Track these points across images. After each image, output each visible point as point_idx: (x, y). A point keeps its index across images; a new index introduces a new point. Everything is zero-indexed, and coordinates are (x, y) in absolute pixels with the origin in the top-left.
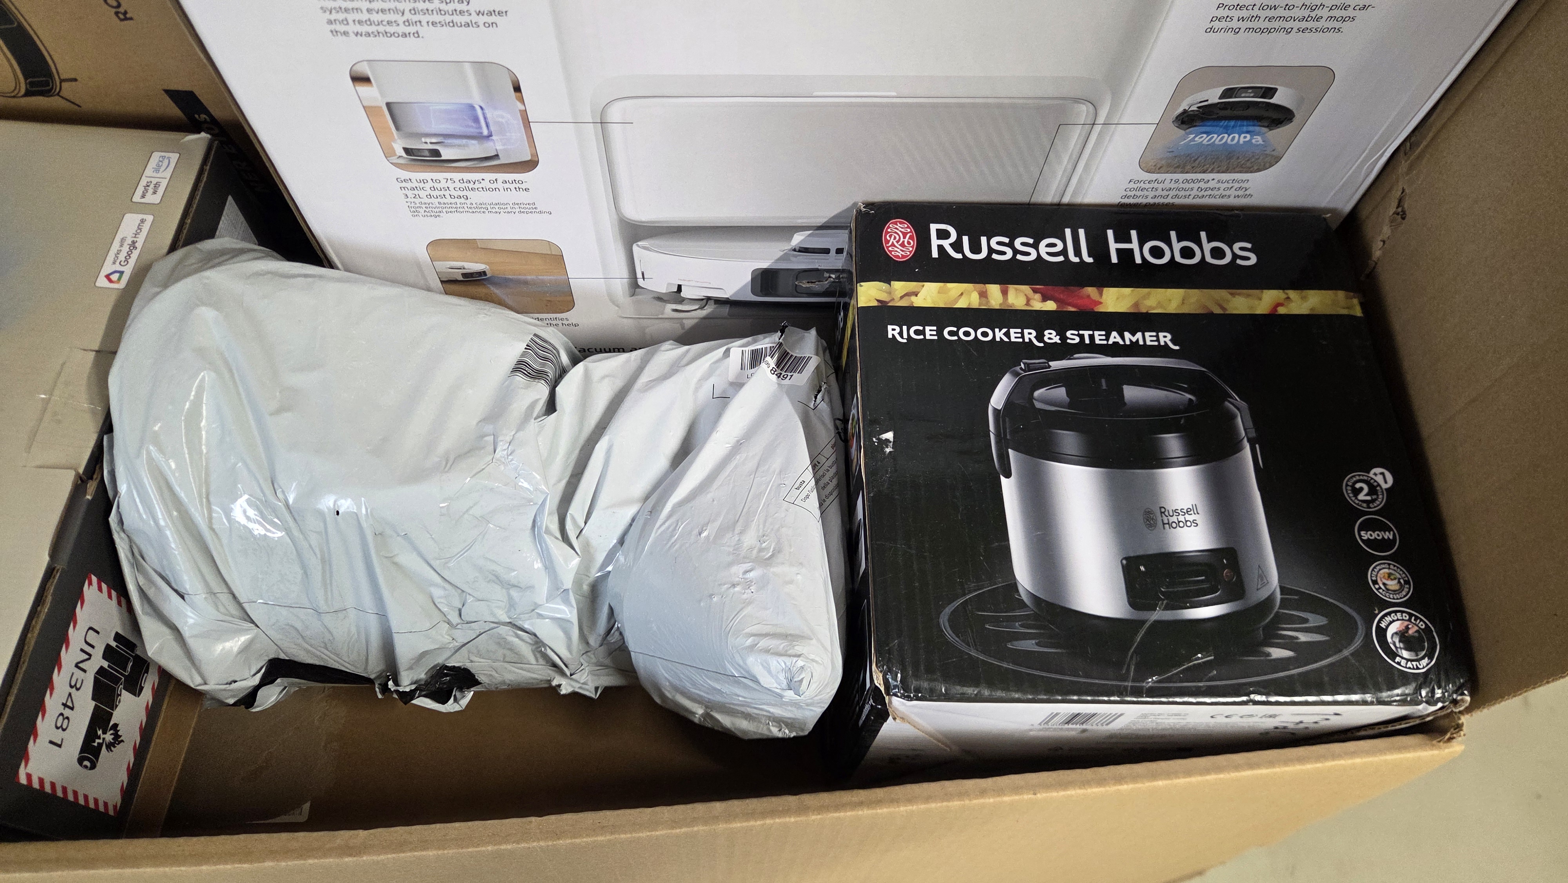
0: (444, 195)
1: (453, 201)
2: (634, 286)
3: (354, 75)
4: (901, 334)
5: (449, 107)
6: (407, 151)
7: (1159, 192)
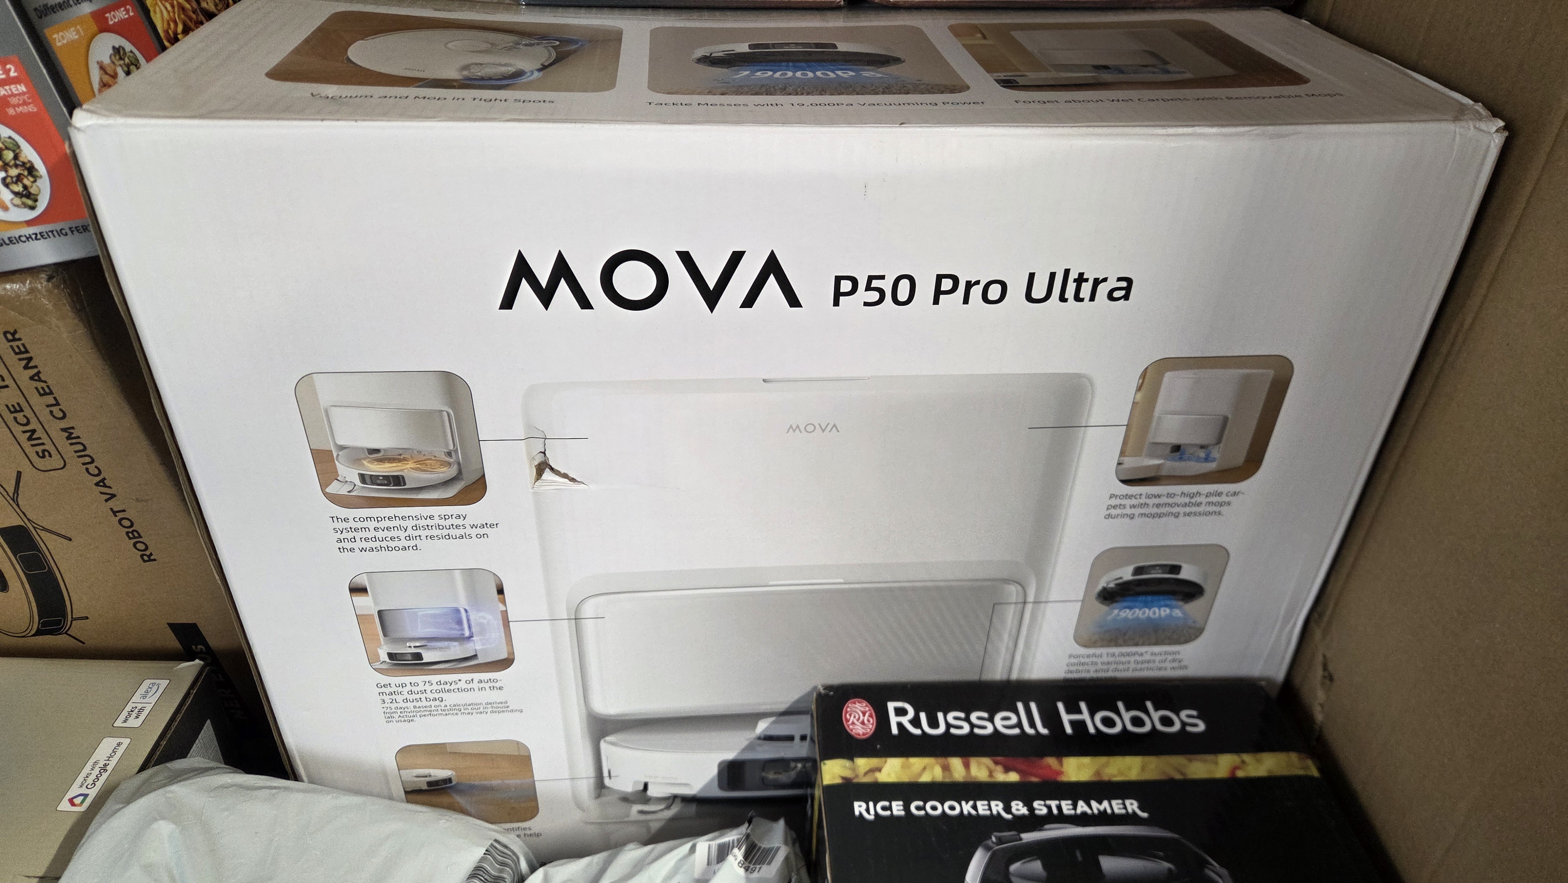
0: (420, 699)
1: (428, 704)
2: (600, 786)
3: (353, 586)
4: (868, 810)
5: (436, 612)
6: (391, 656)
7: (1100, 666)
